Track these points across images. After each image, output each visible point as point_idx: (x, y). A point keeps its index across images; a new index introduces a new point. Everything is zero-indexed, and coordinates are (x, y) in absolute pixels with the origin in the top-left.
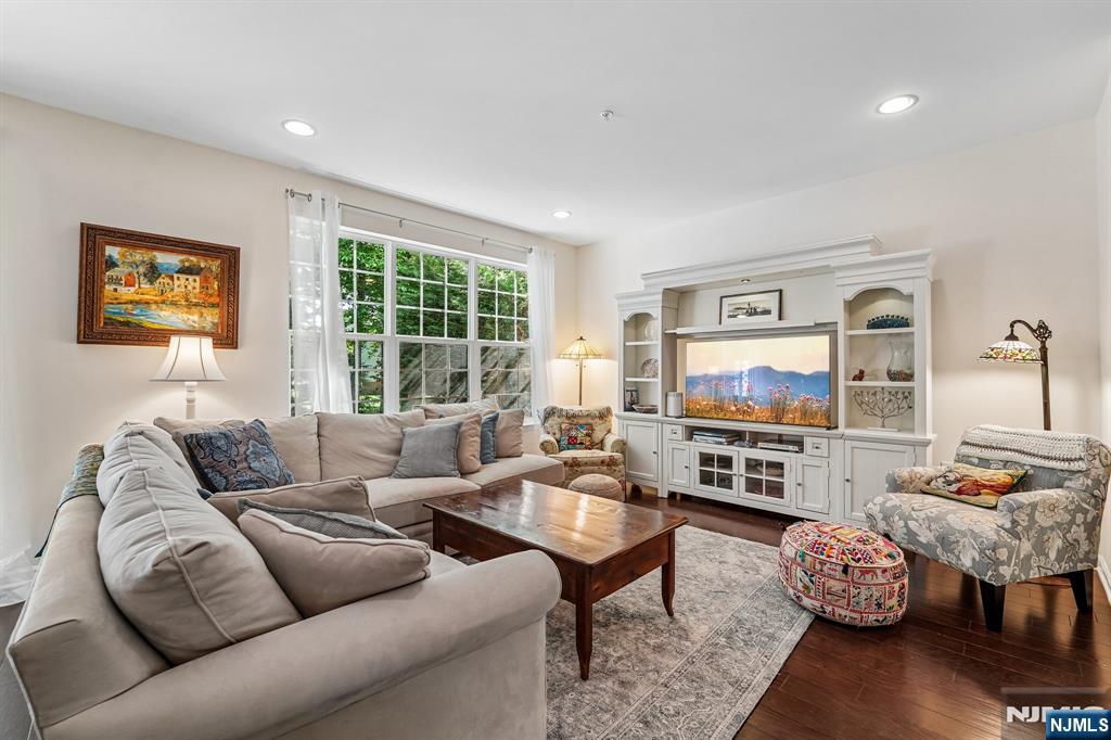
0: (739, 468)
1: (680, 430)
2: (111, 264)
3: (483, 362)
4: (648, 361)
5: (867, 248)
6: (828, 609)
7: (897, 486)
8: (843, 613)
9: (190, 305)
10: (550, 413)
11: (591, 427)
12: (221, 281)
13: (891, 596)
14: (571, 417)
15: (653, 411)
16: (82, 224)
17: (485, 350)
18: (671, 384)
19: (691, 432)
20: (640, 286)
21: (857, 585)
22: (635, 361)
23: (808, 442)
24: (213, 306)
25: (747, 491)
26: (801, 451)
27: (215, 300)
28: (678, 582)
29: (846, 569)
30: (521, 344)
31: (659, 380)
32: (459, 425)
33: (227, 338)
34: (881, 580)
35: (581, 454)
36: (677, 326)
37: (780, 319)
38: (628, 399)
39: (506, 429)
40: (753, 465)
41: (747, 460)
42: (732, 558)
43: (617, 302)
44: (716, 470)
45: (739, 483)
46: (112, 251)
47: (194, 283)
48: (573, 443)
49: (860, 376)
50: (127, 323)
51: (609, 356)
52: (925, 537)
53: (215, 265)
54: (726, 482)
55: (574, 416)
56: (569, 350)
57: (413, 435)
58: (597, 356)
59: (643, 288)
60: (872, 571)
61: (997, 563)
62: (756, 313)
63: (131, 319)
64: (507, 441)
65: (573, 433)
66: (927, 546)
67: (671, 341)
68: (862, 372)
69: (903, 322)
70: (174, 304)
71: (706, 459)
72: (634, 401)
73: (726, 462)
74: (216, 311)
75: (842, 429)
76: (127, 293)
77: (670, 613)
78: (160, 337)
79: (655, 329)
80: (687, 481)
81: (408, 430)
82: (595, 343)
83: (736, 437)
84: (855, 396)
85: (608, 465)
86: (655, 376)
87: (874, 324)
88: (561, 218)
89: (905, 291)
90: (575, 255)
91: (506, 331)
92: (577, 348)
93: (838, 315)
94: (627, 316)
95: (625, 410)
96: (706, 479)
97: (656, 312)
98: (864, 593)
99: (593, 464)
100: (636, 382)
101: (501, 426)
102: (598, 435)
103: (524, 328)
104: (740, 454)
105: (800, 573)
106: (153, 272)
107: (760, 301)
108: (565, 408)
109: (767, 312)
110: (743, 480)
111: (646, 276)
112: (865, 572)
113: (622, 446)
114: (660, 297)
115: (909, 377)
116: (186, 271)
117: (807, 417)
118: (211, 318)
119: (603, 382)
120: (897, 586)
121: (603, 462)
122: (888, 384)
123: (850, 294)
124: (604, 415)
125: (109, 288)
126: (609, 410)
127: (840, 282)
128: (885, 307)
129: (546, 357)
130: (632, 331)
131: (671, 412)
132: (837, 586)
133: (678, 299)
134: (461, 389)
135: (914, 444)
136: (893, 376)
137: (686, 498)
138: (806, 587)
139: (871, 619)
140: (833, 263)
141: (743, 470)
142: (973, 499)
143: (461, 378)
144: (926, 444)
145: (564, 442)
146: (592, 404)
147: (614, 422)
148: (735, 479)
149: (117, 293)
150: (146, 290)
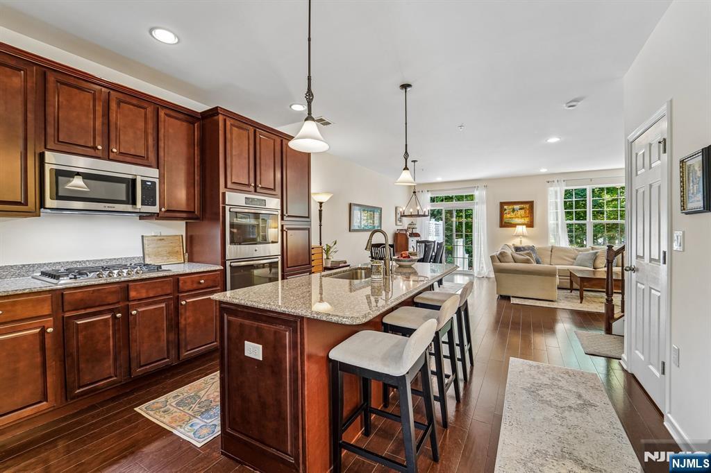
2: (505, 210)
32: (596, 252)
33: (530, 225)
46: (506, 207)
47: (522, 211)
53: (527, 206)
76: (508, 216)
78: (515, 226)
106: (514, 210)
149: (507, 216)
150: (512, 215)
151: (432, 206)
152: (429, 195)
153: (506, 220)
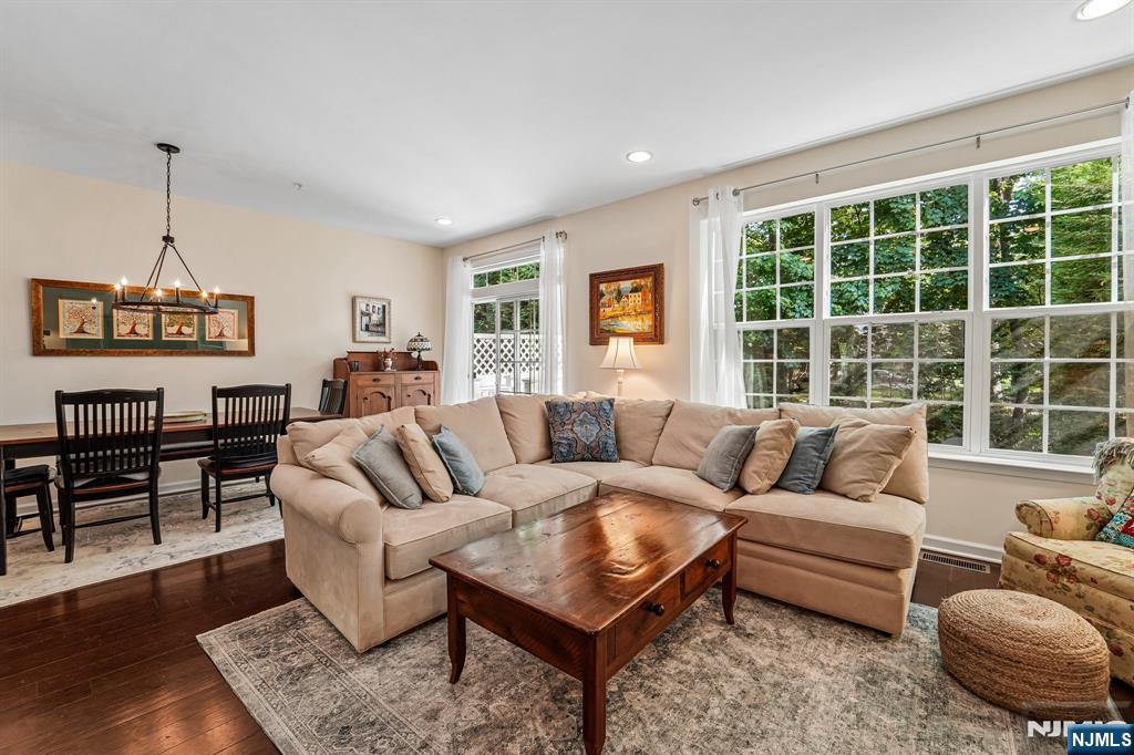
24: (649, 312)
63: (611, 328)
74: (652, 315)
116: (635, 290)
125: (602, 310)
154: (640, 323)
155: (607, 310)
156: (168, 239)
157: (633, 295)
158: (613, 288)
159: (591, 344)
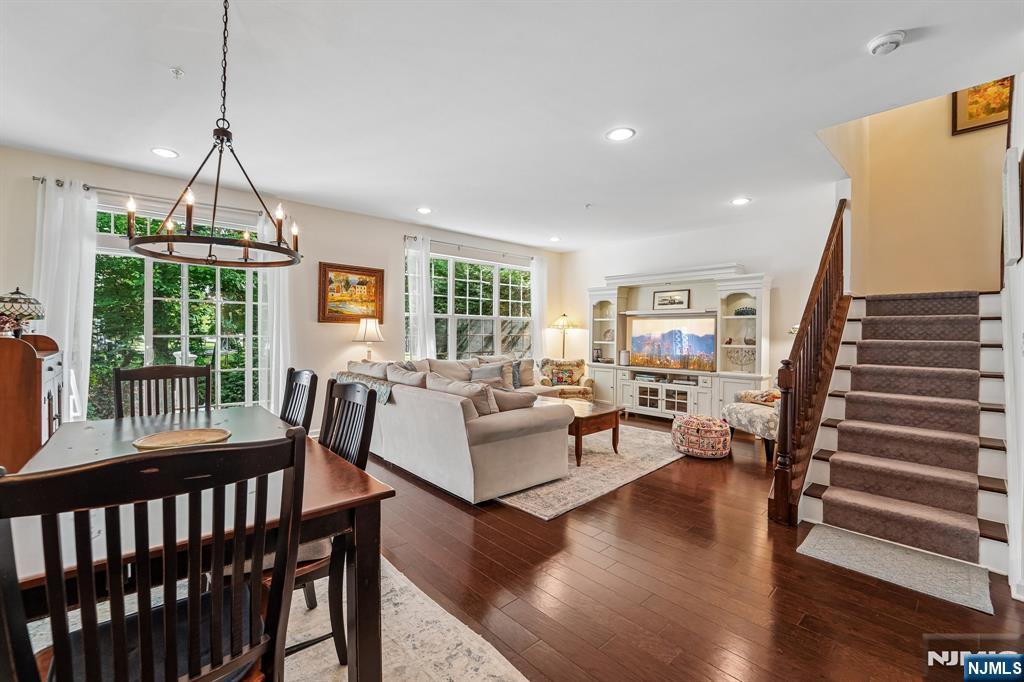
0: (662, 395)
1: (627, 373)
2: (331, 282)
3: (503, 330)
4: (609, 331)
5: (733, 270)
6: (691, 450)
7: (739, 399)
8: (697, 451)
9: (363, 301)
10: (545, 363)
11: (571, 372)
12: (376, 288)
13: (719, 443)
14: (559, 365)
15: (611, 362)
16: (320, 263)
17: (504, 322)
18: (623, 345)
19: (634, 375)
20: (604, 284)
21: (703, 438)
22: (599, 331)
23: (700, 379)
24: (372, 301)
25: (667, 408)
26: (697, 384)
27: (373, 298)
28: (620, 436)
29: (698, 431)
30: (526, 319)
31: (615, 343)
32: (502, 367)
33: (379, 315)
34: (714, 435)
35: (566, 387)
36: (627, 309)
37: (689, 307)
38: (595, 354)
39: (524, 371)
40: (670, 394)
41: (667, 390)
42: (652, 437)
43: (588, 293)
44: (648, 397)
45: (662, 404)
46: (332, 275)
47: (363, 290)
48: (560, 381)
49: (729, 342)
50: (337, 312)
51: (582, 327)
52: (744, 421)
53: (372, 280)
54: (654, 404)
55: (561, 365)
56: (556, 323)
57: (476, 372)
58: (575, 326)
59: (605, 285)
60: (710, 431)
61: (769, 429)
62: (674, 303)
63: (339, 310)
64: (525, 377)
65: (561, 375)
66: (744, 426)
67: (623, 319)
68: (731, 340)
69: (753, 312)
70: (356, 301)
71: (643, 391)
72: (599, 356)
73: (654, 392)
74: (374, 304)
75: (718, 372)
76: (337, 296)
77: (616, 452)
78: (355, 319)
79: (613, 311)
80: (632, 405)
81: (474, 369)
82: (573, 318)
83: (661, 377)
84: (728, 354)
85: (583, 394)
86: (613, 340)
87: (738, 313)
88: (554, 241)
89: (753, 296)
90: (561, 260)
91: (515, 309)
92: (562, 321)
93: (718, 307)
94: (595, 302)
95: (594, 361)
96: (643, 403)
97: (614, 301)
98: (706, 441)
99: (574, 393)
100: (601, 344)
101: (522, 368)
102: (576, 377)
103: (527, 308)
104: (663, 387)
105: (679, 435)
106: (348, 285)
107: (677, 296)
108: (555, 360)
109: (681, 303)
110: (664, 403)
111: (607, 278)
112: (706, 432)
113: (591, 383)
114: (616, 292)
115: (754, 343)
116: (361, 283)
117: (700, 366)
118: (370, 308)
119: (579, 344)
120: (722, 439)
121: (580, 392)
122: (744, 346)
123: (724, 295)
124: (580, 364)
125: (330, 294)
126: (582, 361)
127: (719, 288)
128: (745, 303)
129: (541, 327)
130: (598, 311)
131: (623, 362)
132: (694, 439)
133: (628, 293)
134: (490, 348)
135: (754, 379)
136: (747, 342)
137: (631, 415)
138: (682, 441)
139: (709, 454)
140: (716, 277)
141: (664, 397)
142: (770, 404)
143: (490, 340)
144: (761, 379)
145: (555, 381)
146: (571, 358)
147: (586, 368)
148: (659, 402)
149: (333, 296)
150: (345, 294)
151: (101, 243)
152: (92, 206)
153: (330, 305)
154: (365, 308)
155: (335, 294)
156: (223, 134)
157: (359, 287)
158: (341, 278)
159: (319, 321)
